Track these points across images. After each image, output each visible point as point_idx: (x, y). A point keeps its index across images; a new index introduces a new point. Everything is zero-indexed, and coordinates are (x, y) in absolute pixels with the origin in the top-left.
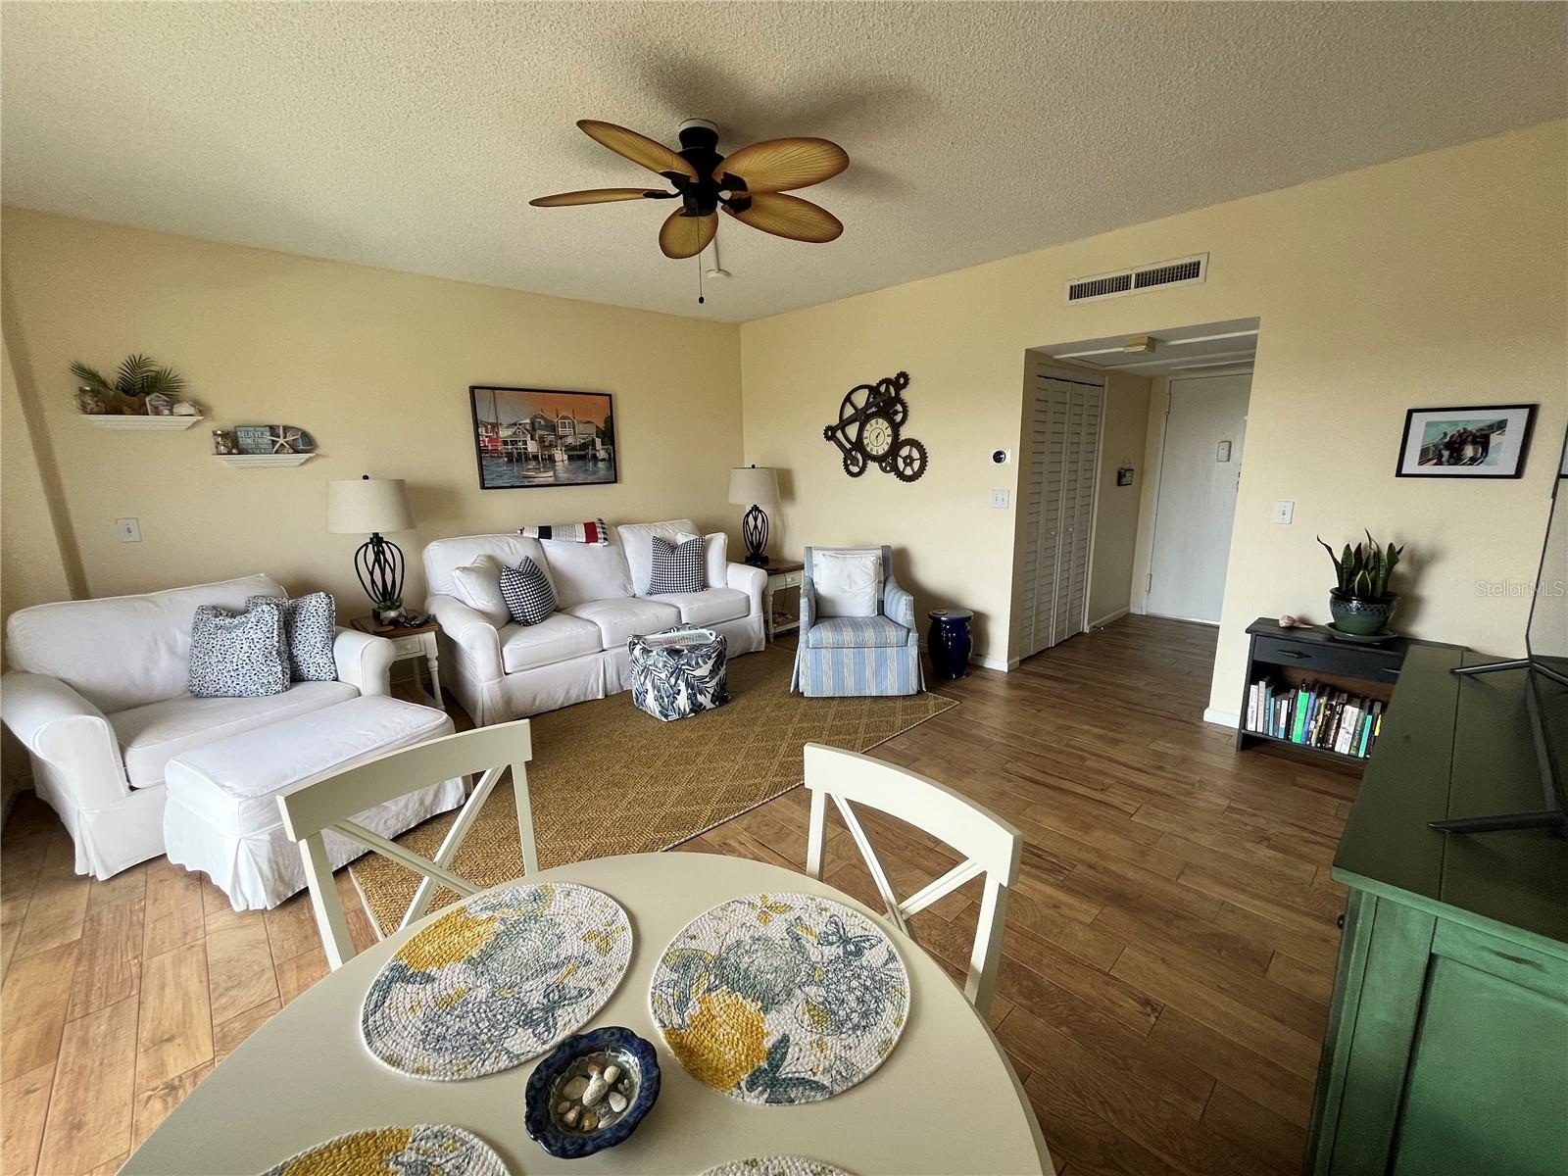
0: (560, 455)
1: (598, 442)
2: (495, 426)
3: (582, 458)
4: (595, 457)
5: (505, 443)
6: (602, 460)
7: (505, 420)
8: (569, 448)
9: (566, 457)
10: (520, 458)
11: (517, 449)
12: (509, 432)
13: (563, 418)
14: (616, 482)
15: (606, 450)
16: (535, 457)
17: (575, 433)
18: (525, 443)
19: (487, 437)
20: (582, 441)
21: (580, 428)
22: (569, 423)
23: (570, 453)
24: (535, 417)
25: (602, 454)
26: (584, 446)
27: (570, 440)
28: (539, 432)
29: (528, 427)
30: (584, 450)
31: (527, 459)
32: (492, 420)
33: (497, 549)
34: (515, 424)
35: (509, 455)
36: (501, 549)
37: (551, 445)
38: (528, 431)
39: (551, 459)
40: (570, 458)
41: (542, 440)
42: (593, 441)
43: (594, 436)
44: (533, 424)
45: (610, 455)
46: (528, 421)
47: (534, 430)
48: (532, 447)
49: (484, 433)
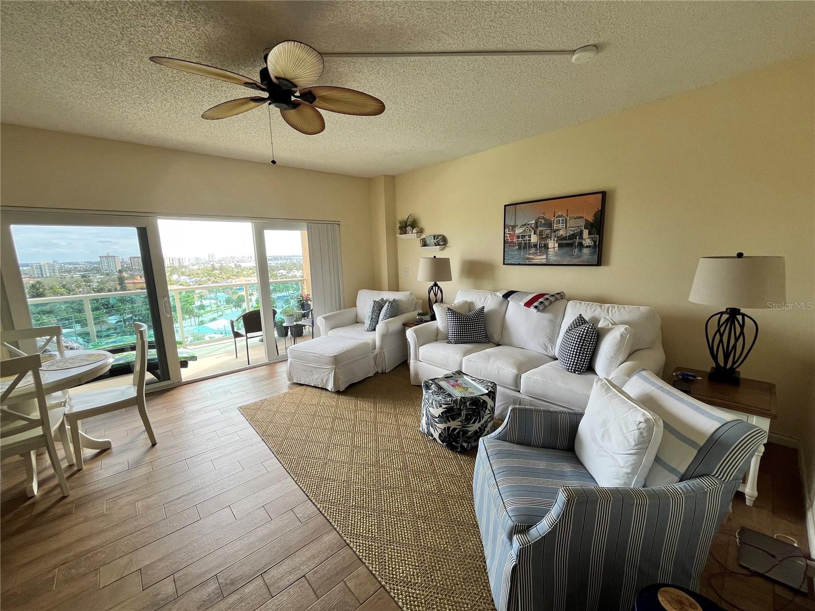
0: (552, 244)
1: (586, 233)
2: (514, 227)
3: (570, 245)
4: (581, 245)
5: (518, 237)
6: (587, 247)
7: (519, 223)
8: (560, 238)
9: (557, 245)
10: (525, 246)
11: (524, 240)
12: (521, 230)
13: (559, 216)
14: (599, 263)
15: (592, 239)
16: (535, 246)
17: (566, 227)
18: (530, 236)
19: (509, 234)
20: (571, 233)
21: (571, 223)
22: (563, 220)
23: (561, 242)
24: (539, 218)
25: (587, 241)
26: (573, 237)
27: (562, 233)
28: (540, 229)
29: (533, 226)
30: (572, 239)
31: (530, 247)
32: (513, 224)
33: (478, 299)
34: (525, 225)
35: (520, 244)
36: (480, 299)
37: (547, 237)
38: (533, 228)
39: (546, 247)
40: (560, 246)
41: (541, 233)
42: (581, 233)
43: (583, 228)
44: (536, 223)
45: (595, 242)
46: (534, 222)
47: (537, 227)
48: (534, 239)
49: (507, 232)
